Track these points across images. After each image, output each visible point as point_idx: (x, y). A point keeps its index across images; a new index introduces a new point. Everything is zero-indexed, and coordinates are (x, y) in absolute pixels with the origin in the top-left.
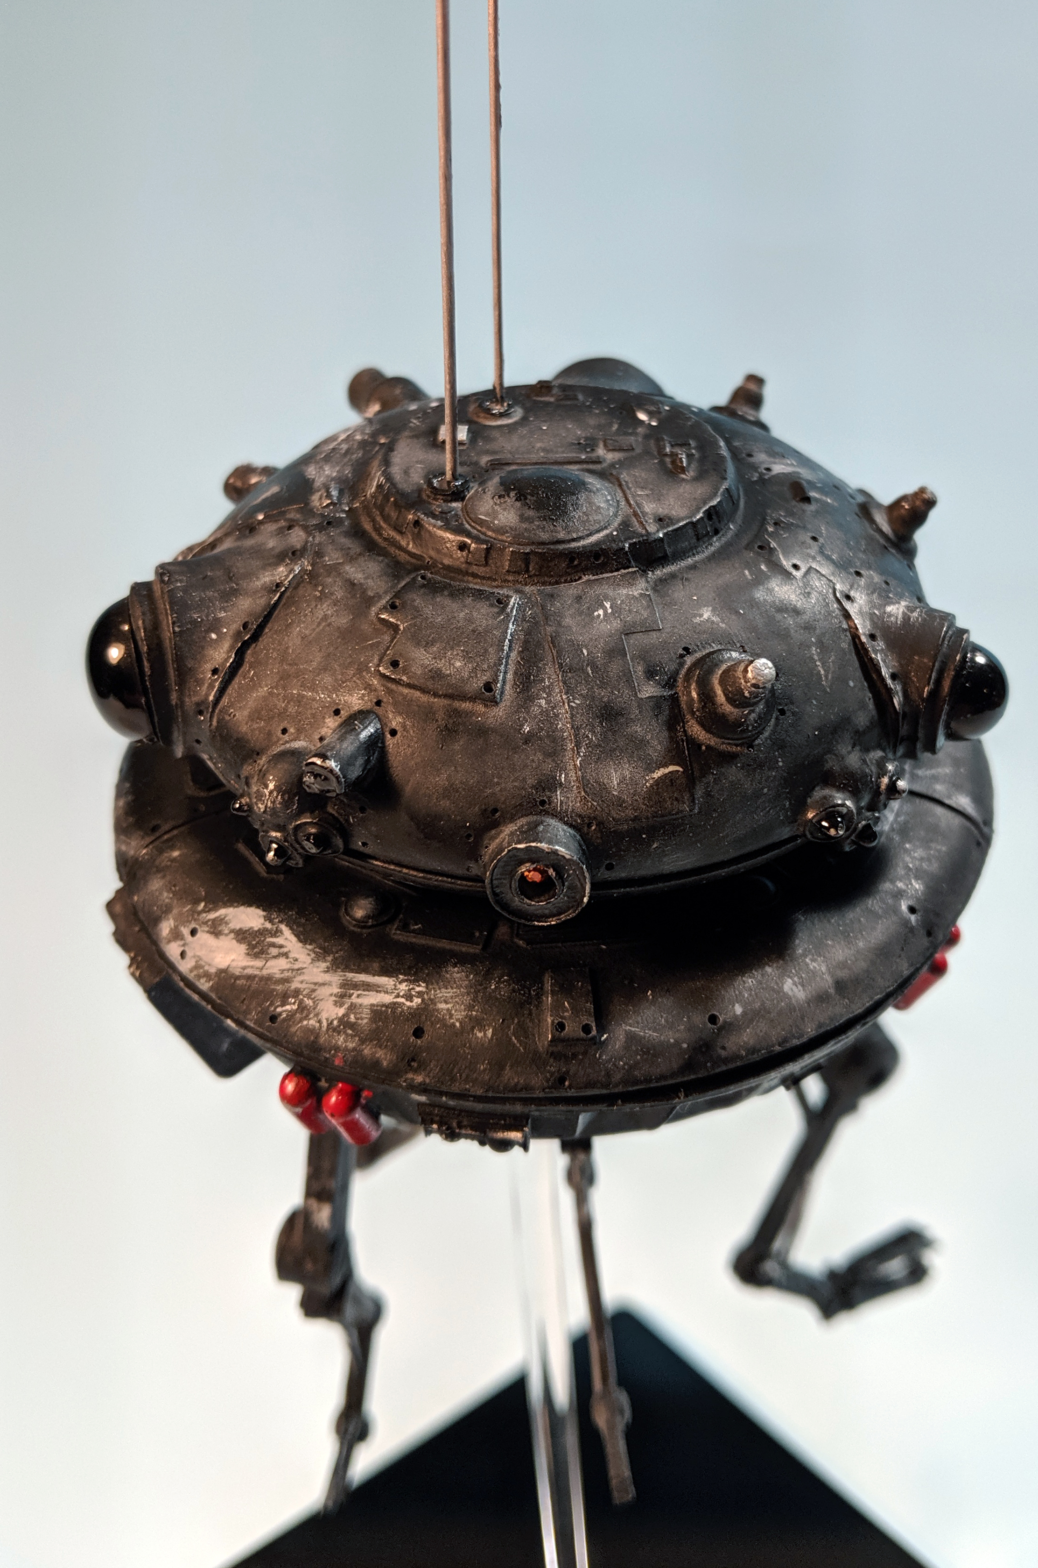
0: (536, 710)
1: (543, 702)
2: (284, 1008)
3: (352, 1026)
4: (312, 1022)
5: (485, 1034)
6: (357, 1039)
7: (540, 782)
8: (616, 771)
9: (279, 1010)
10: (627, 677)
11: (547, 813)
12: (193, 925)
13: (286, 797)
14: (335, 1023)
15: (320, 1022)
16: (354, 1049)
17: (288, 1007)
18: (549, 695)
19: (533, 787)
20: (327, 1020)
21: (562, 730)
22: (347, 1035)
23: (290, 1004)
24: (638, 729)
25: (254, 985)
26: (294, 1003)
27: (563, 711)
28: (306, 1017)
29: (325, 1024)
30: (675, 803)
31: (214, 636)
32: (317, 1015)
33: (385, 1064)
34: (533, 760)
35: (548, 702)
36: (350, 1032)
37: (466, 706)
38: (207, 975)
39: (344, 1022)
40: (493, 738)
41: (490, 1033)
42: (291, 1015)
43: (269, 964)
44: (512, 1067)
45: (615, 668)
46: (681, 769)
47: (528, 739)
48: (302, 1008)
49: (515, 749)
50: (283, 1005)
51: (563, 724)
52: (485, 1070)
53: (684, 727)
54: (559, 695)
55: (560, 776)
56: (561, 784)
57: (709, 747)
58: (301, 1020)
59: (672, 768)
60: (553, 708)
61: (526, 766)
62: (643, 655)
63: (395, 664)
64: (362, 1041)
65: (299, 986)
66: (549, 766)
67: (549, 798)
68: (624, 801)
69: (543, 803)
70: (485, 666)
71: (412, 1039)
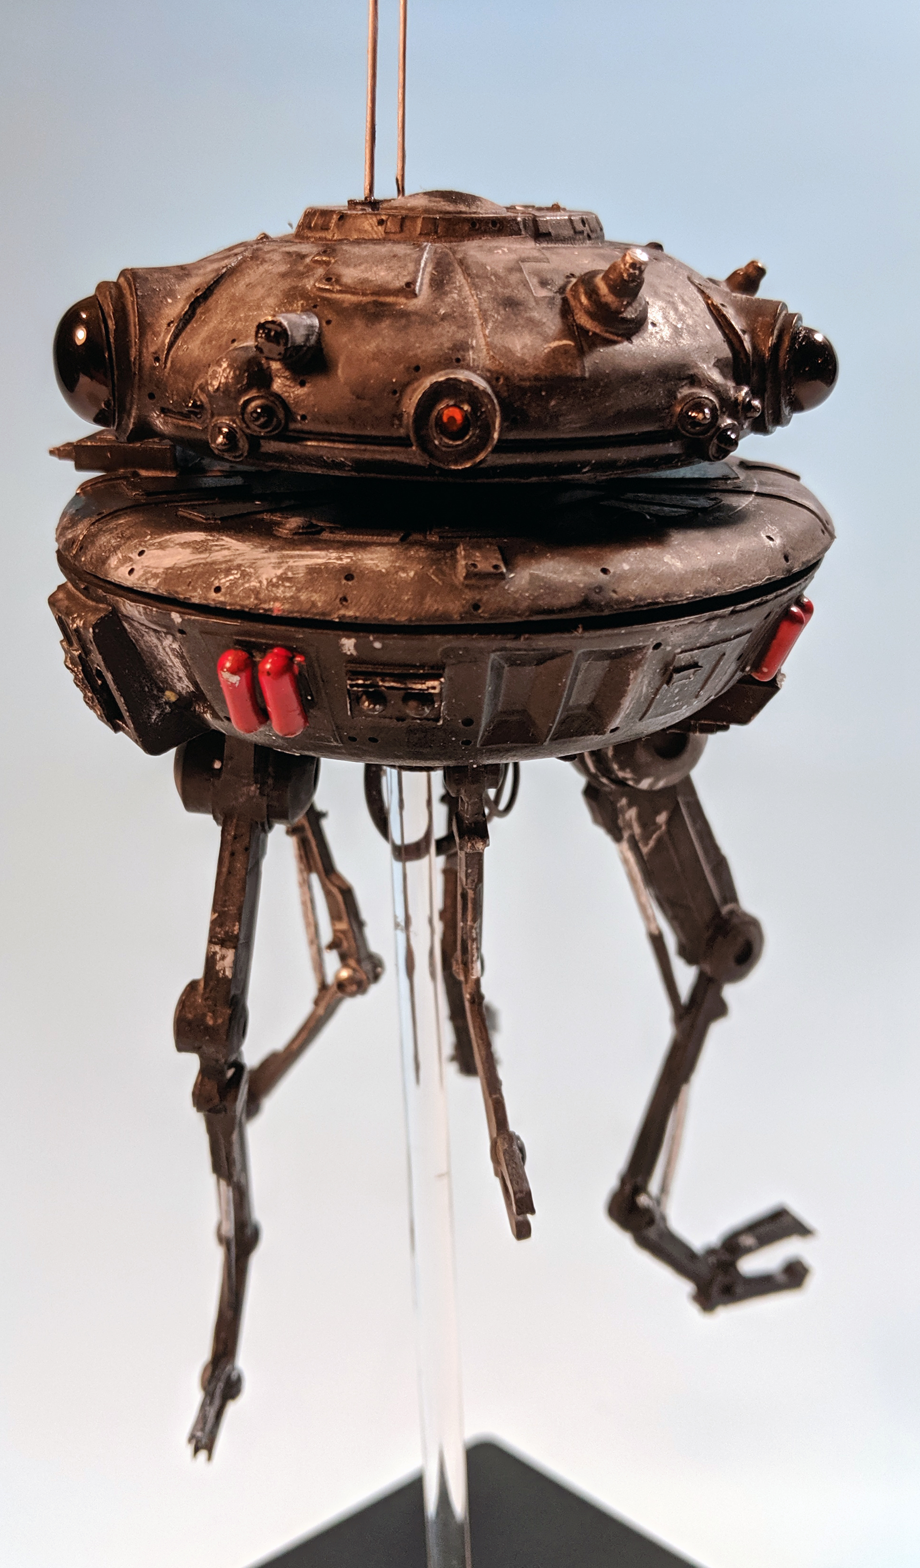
0: (448, 299)
1: (455, 296)
2: (228, 579)
3: (289, 579)
4: (253, 584)
5: (408, 575)
6: (294, 589)
7: (455, 345)
8: (519, 341)
9: (223, 581)
10: (526, 284)
11: (462, 368)
12: (141, 549)
13: (238, 372)
14: (274, 580)
15: (260, 582)
16: (292, 597)
17: (231, 577)
18: (460, 291)
19: (449, 349)
20: (267, 579)
21: (472, 312)
22: (285, 587)
23: (233, 574)
24: (535, 315)
25: (200, 570)
26: (236, 574)
27: (472, 301)
28: (249, 581)
29: (265, 582)
30: (569, 367)
31: (170, 301)
32: (257, 578)
33: (319, 604)
34: (448, 332)
35: (459, 295)
36: (288, 584)
37: (390, 299)
38: (155, 576)
39: (283, 578)
40: (413, 318)
41: (412, 574)
42: (234, 583)
43: (211, 555)
44: (432, 596)
45: (514, 278)
46: (572, 344)
47: (444, 318)
48: (244, 575)
49: (434, 324)
50: (226, 576)
51: (473, 309)
52: (409, 600)
53: (573, 317)
54: (467, 291)
55: (472, 342)
56: (473, 347)
57: (594, 334)
58: (243, 584)
59: (565, 342)
60: (464, 299)
61: (442, 335)
62: (536, 273)
63: (329, 280)
64: (299, 590)
65: (240, 562)
66: (461, 335)
67: (463, 356)
68: (526, 362)
69: (458, 360)
70: (405, 273)
71: (344, 582)
